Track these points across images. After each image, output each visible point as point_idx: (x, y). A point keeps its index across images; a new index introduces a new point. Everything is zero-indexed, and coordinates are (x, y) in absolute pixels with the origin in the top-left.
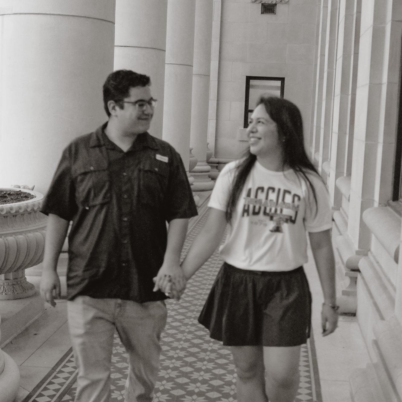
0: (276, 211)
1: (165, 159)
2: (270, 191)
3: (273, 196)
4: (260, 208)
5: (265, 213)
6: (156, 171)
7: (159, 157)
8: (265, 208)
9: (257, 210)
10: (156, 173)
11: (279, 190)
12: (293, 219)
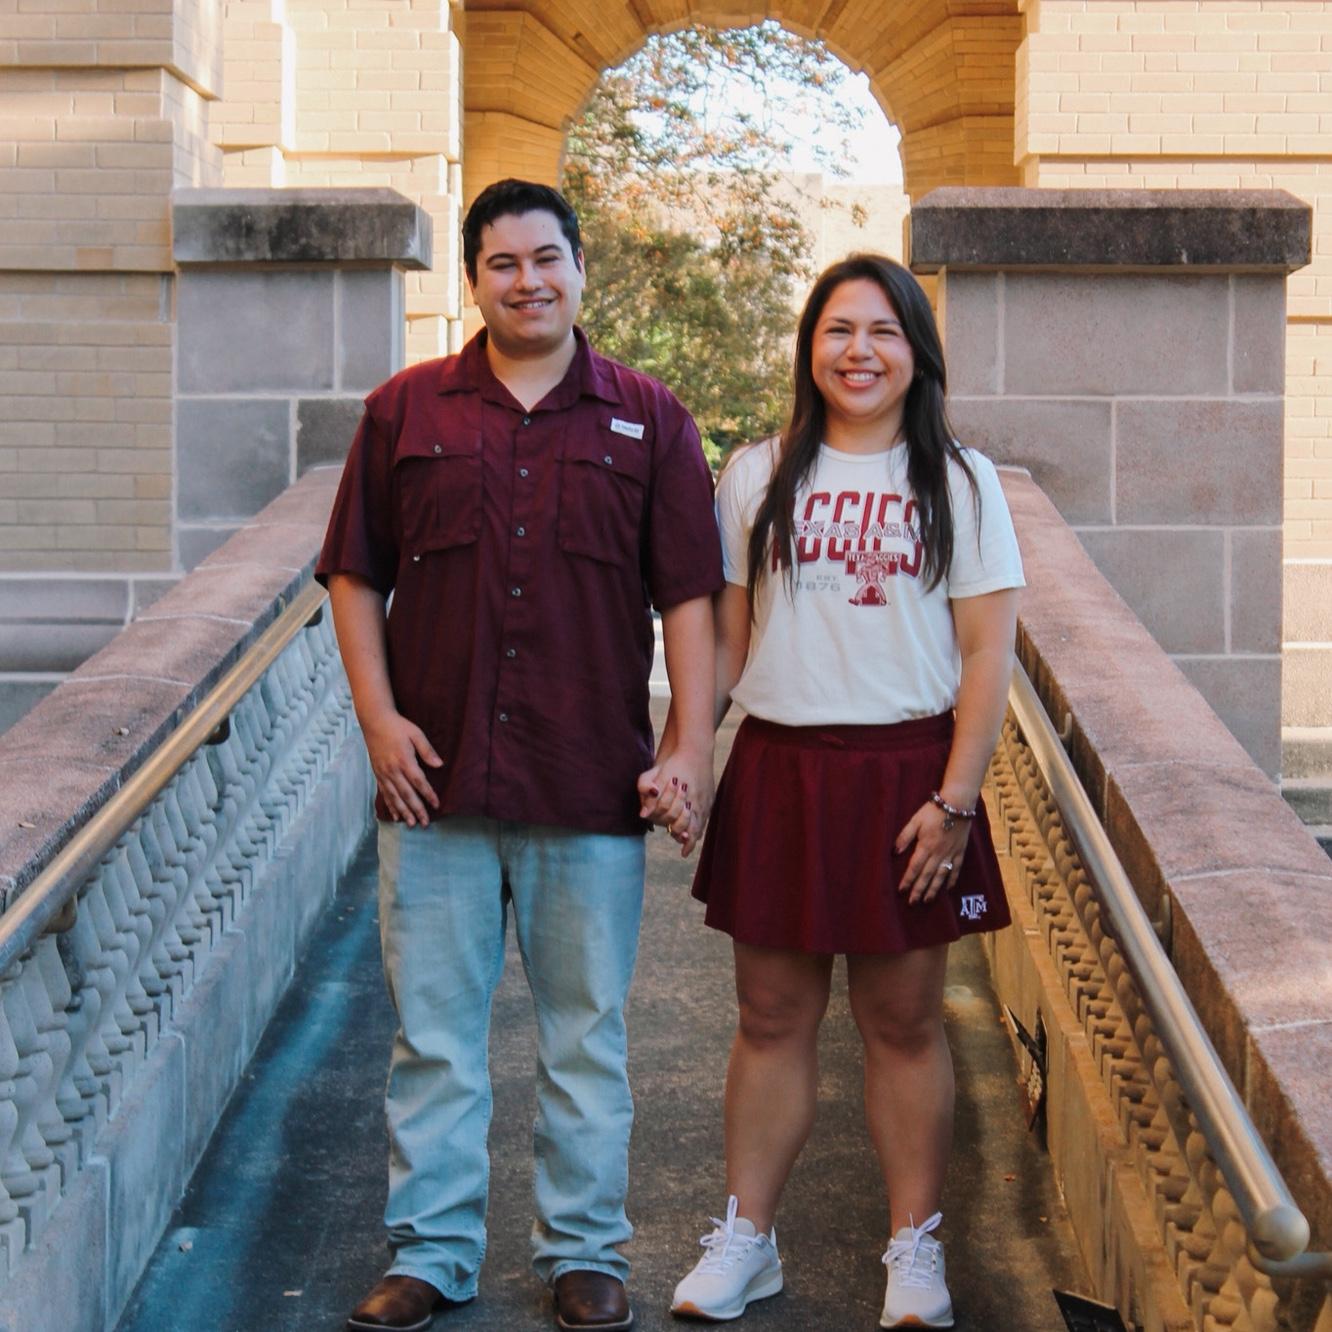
0: (862, 545)
1: (637, 431)
2: (847, 503)
3: (853, 513)
4: (817, 544)
5: (833, 555)
6: (607, 464)
7: (618, 426)
8: (832, 542)
9: (809, 548)
10: (606, 468)
11: (870, 497)
12: (911, 561)
